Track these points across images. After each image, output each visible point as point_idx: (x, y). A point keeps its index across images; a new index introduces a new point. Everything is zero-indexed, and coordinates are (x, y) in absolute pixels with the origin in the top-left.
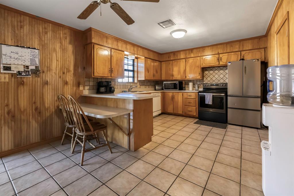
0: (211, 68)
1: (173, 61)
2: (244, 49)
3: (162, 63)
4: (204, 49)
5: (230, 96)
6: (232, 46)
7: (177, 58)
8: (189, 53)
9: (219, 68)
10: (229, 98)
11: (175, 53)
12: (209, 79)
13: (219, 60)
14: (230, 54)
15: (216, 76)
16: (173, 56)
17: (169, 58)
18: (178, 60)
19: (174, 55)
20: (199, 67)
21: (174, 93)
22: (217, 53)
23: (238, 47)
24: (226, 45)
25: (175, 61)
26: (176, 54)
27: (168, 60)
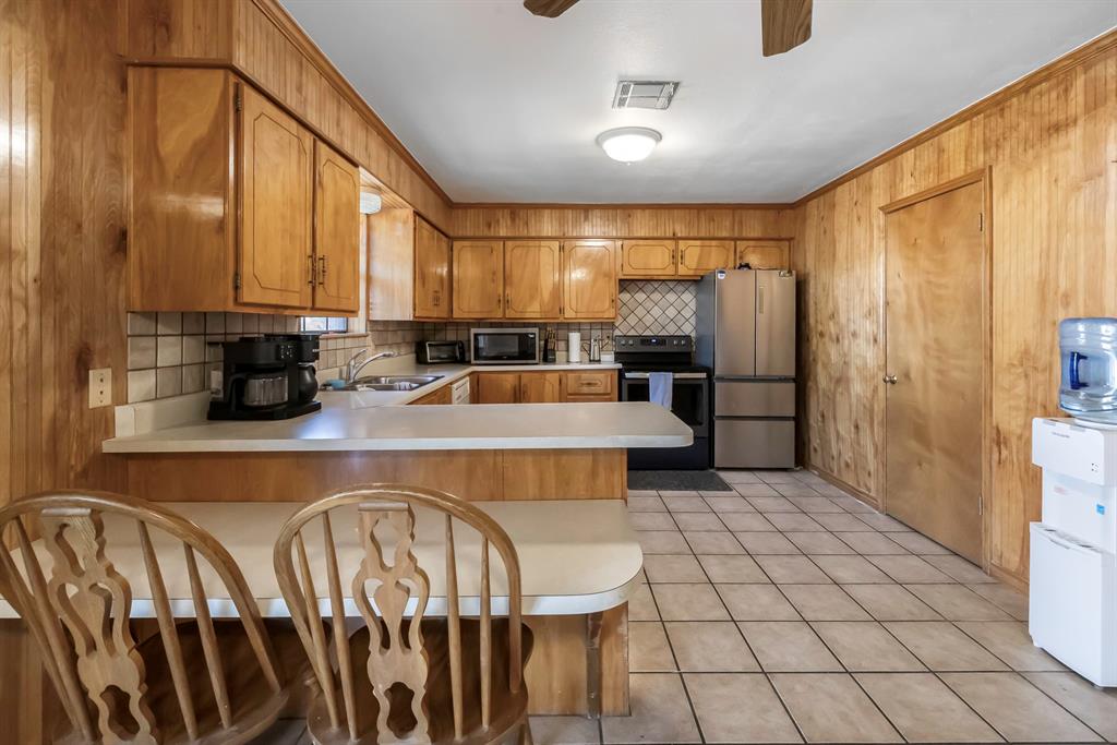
0: (640, 285)
1: (510, 244)
2: (744, 235)
3: (457, 245)
4: (629, 216)
5: (722, 379)
6: (714, 220)
7: (525, 233)
8: (576, 223)
9: (663, 286)
10: (718, 386)
11: (516, 210)
12: (632, 320)
13: (676, 257)
14: (707, 243)
15: (656, 312)
16: (509, 222)
17: (489, 226)
18: (531, 243)
19: (513, 220)
20: (610, 278)
21: (523, 375)
22: (671, 235)
23: (728, 224)
24: (696, 211)
25: (518, 243)
26: (521, 214)
27: (486, 233)
